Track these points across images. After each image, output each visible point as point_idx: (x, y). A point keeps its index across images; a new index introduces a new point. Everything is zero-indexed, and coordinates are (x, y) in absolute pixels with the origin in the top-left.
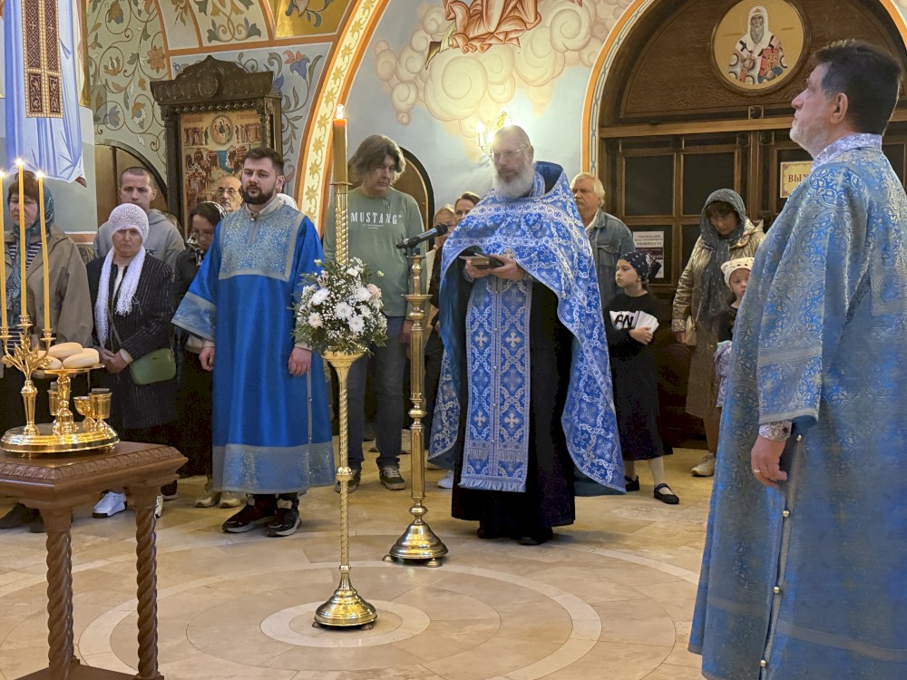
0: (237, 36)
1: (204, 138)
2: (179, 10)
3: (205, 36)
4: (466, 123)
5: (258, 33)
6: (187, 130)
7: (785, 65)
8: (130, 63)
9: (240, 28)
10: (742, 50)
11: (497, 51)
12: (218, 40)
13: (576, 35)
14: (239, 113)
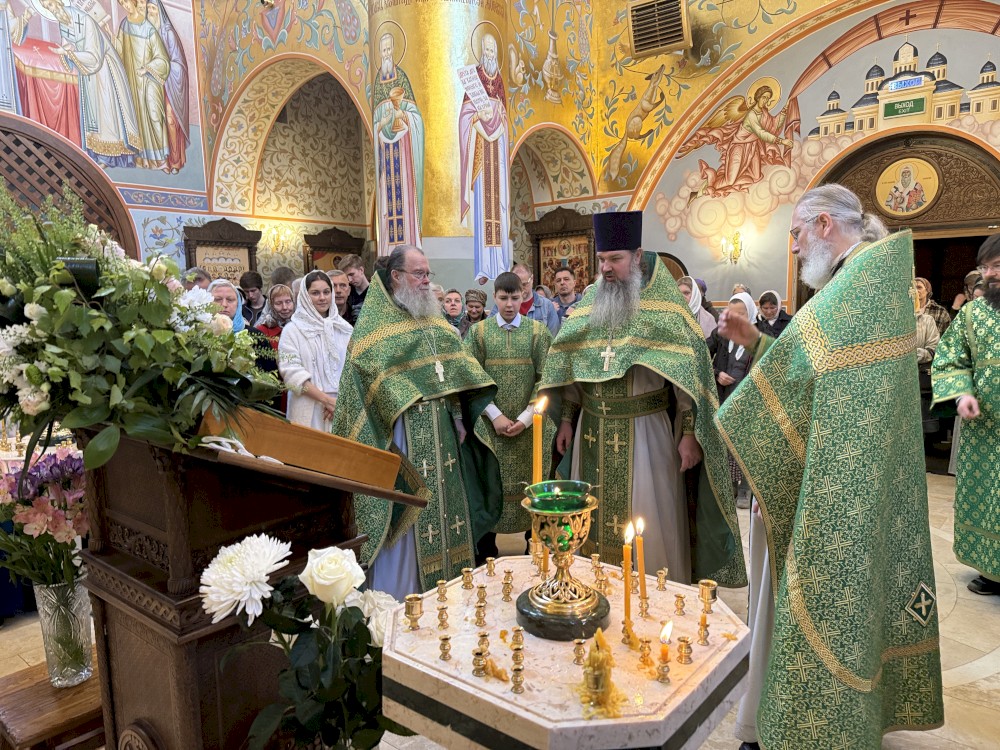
0: (575, 194)
1: (554, 252)
2: (541, 182)
3: (555, 195)
4: (713, 239)
5: (588, 192)
6: (544, 248)
7: (925, 200)
9: (577, 190)
10: (895, 192)
12: (563, 196)
13: (786, 186)
14: (576, 238)
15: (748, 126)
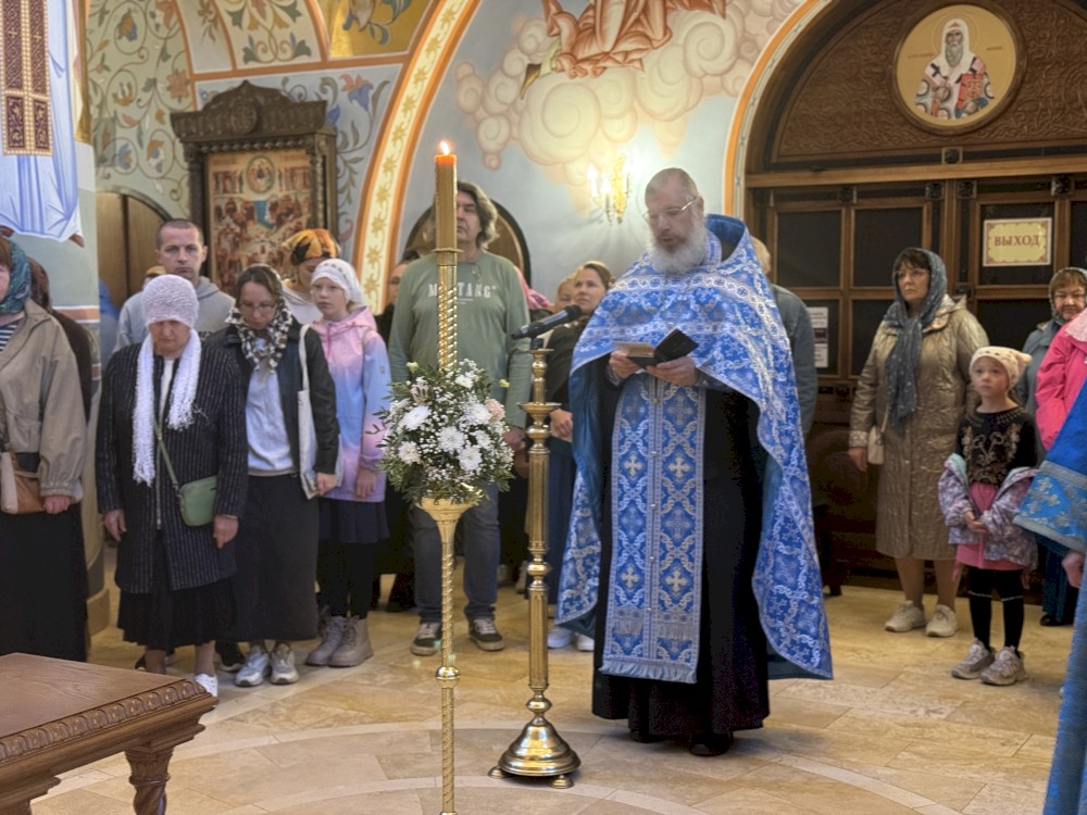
0: (281, 56)
1: (237, 185)
2: (208, 24)
3: (239, 56)
4: (572, 168)
5: (308, 52)
6: (216, 175)
7: (990, 94)
8: (145, 90)
9: (285, 46)
10: (934, 75)
11: (614, 75)
12: (256, 59)
13: (717, 56)
14: (283, 153)
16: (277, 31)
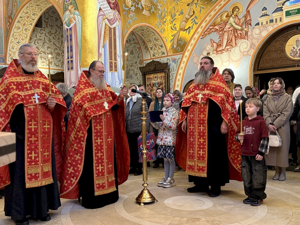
2: (146, 50)
3: (152, 55)
5: (165, 54)
6: (147, 78)
8: (135, 64)
12: (155, 56)
14: (160, 73)
15: (230, 23)
16: (159, 50)
